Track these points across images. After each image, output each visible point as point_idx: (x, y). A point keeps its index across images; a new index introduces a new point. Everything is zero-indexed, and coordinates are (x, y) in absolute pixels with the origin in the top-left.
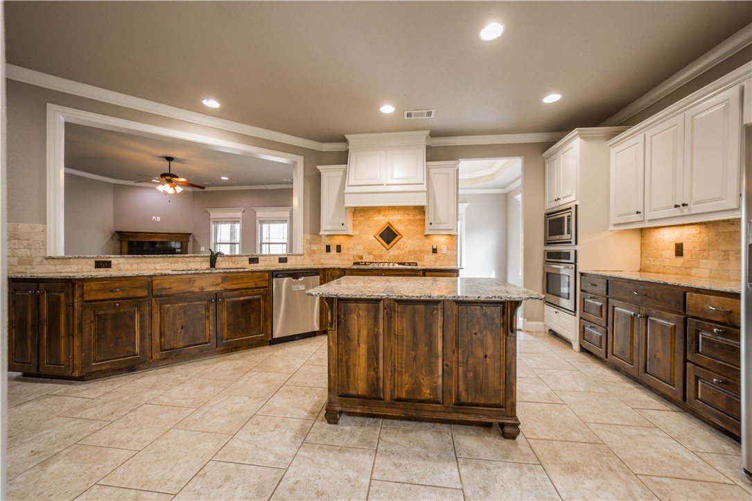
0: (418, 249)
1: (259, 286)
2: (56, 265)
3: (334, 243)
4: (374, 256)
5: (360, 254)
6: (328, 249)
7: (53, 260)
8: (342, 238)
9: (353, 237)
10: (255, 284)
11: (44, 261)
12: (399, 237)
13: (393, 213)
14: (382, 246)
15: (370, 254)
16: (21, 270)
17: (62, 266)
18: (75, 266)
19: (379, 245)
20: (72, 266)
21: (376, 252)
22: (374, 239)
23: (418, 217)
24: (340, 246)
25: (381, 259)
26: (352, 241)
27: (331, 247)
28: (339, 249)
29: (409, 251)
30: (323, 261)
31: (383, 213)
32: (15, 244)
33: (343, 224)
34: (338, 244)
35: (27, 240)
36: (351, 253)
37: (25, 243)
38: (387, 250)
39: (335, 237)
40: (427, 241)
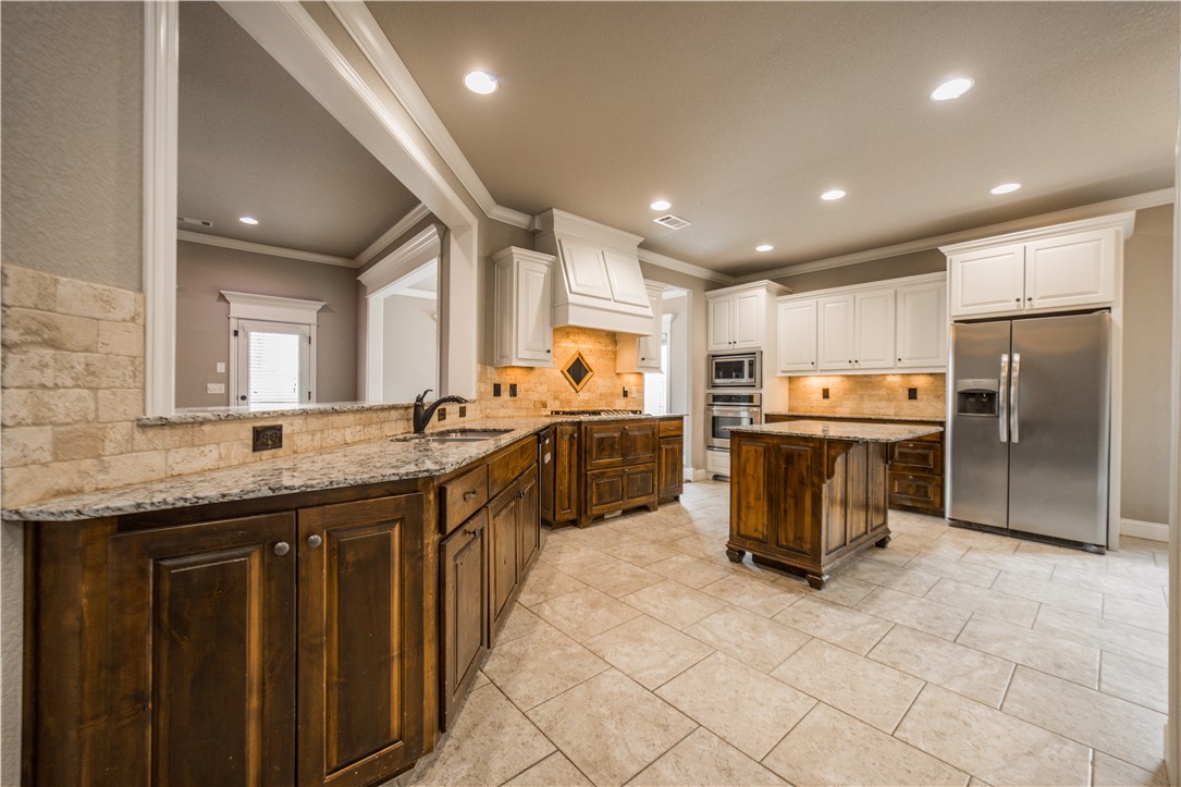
0: (608, 392)
2: (167, 450)
3: (506, 379)
4: (561, 401)
5: (544, 399)
6: (497, 391)
7: (167, 431)
8: (519, 372)
9: (535, 372)
11: (138, 435)
12: (590, 374)
13: (583, 339)
14: (570, 387)
15: (556, 398)
17: (183, 452)
18: (213, 447)
19: (565, 384)
21: (562, 397)
22: (562, 376)
23: (610, 348)
24: (515, 385)
25: (570, 407)
26: (533, 377)
27: (502, 388)
28: (513, 390)
29: (601, 395)
30: (488, 411)
31: (571, 337)
32: (43, 366)
33: (549, 351)
34: (513, 382)
35: (87, 350)
36: (530, 397)
37: (79, 359)
38: (577, 392)
39: (508, 370)
40: (618, 381)
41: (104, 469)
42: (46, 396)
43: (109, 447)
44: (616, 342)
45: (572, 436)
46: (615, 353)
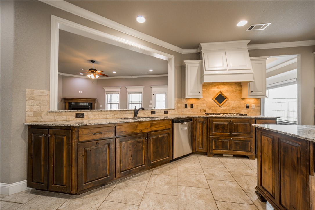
0: (237, 106)
1: (167, 128)
2: (55, 116)
3: (189, 103)
4: (212, 110)
5: (204, 109)
6: (186, 106)
7: (53, 113)
8: (194, 100)
9: (200, 100)
10: (166, 127)
11: (48, 113)
12: (226, 99)
13: (223, 86)
14: (217, 104)
15: (210, 109)
16: (35, 120)
17: (58, 117)
18: (65, 116)
19: (215, 105)
20: (64, 117)
21: (213, 108)
22: (212, 100)
23: (238, 89)
24: (193, 104)
25: (216, 112)
26: (199, 102)
27: (188, 105)
28: (192, 106)
29: (233, 107)
30: (183, 112)
31: (217, 86)
32: (32, 103)
33: (199, 92)
34: (192, 103)
35: (39, 100)
36: (199, 108)
37: (38, 102)
38: (220, 106)
39: (190, 99)
40: (243, 102)
41: (42, 118)
42: (32, 107)
43: (43, 115)
44: (241, 86)
45: (203, 122)
46: (241, 91)
